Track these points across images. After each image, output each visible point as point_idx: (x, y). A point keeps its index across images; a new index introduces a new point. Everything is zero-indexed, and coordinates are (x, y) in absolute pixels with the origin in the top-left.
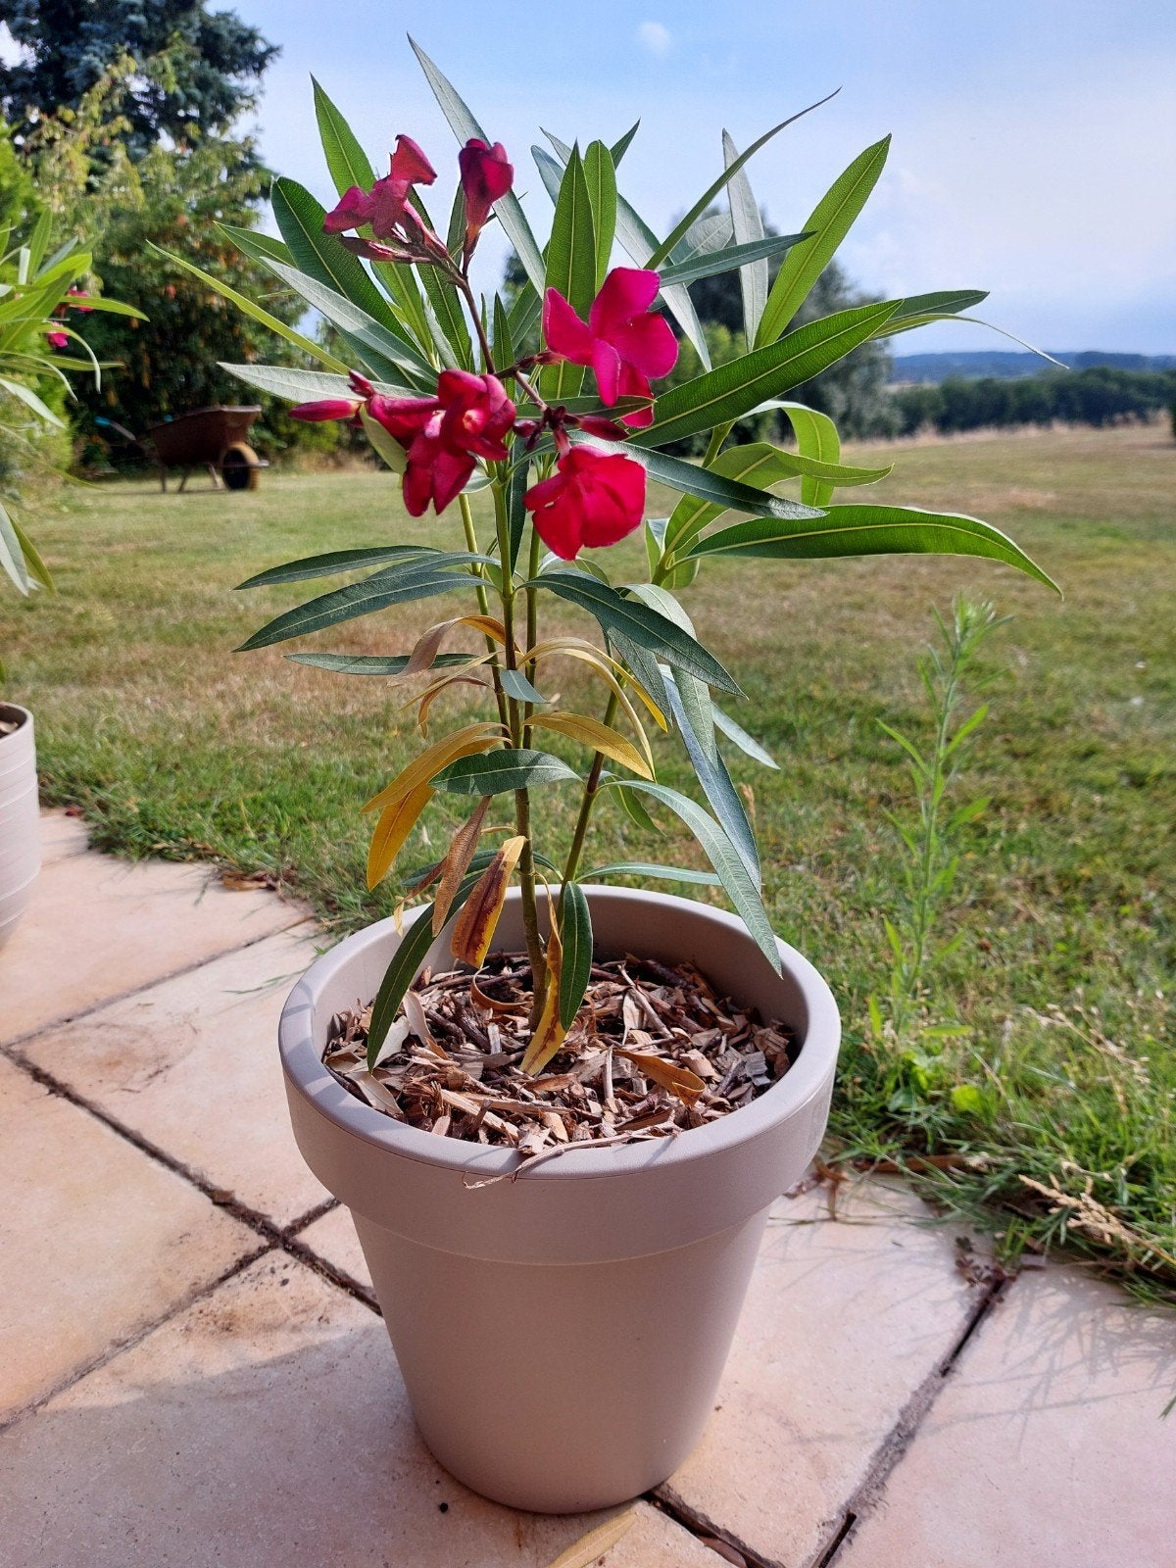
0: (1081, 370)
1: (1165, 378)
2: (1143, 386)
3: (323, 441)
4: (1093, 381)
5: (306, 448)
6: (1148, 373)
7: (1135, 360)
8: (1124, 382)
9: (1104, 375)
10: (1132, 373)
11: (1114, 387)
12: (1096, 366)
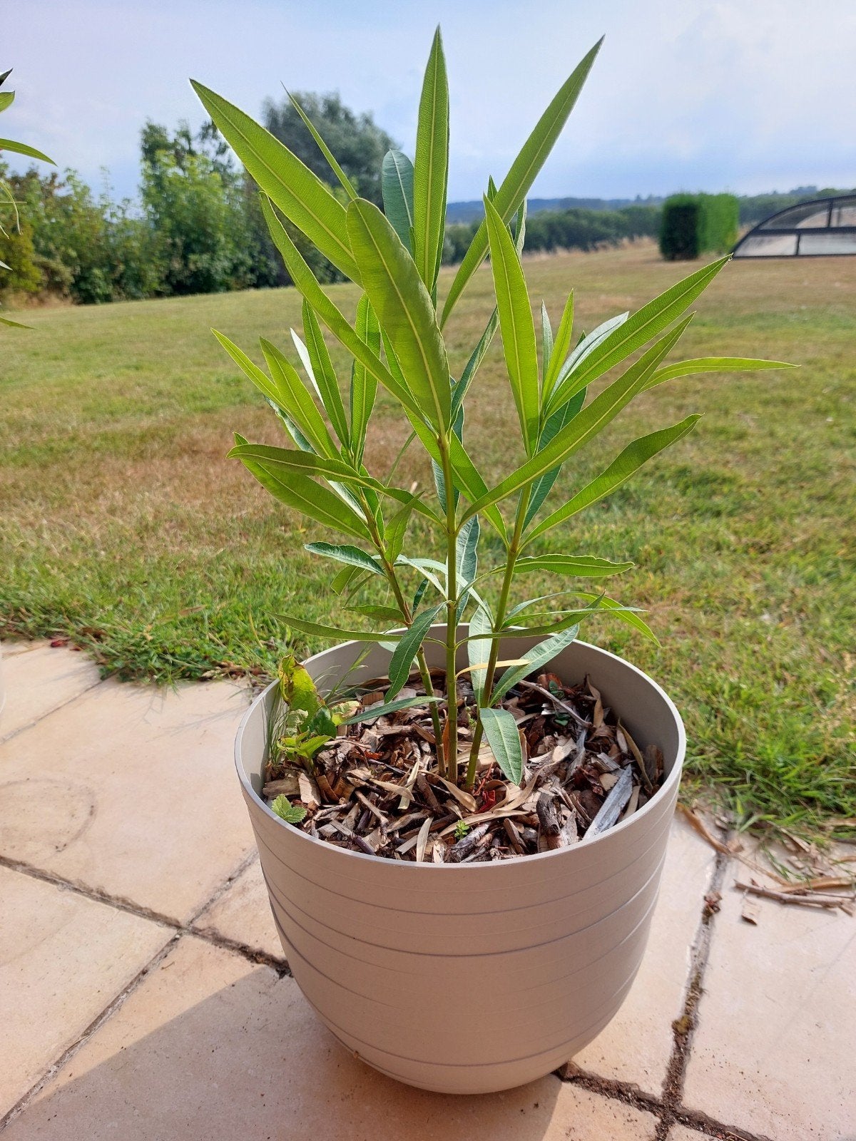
0: (563, 211)
1: (620, 216)
2: (606, 222)
3: (29, 282)
4: (571, 219)
5: (16, 290)
6: (608, 212)
7: (597, 203)
8: (592, 219)
9: (576, 214)
10: (595, 212)
11: (584, 223)
12: (572, 208)
